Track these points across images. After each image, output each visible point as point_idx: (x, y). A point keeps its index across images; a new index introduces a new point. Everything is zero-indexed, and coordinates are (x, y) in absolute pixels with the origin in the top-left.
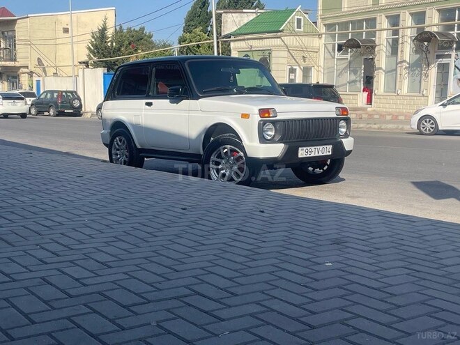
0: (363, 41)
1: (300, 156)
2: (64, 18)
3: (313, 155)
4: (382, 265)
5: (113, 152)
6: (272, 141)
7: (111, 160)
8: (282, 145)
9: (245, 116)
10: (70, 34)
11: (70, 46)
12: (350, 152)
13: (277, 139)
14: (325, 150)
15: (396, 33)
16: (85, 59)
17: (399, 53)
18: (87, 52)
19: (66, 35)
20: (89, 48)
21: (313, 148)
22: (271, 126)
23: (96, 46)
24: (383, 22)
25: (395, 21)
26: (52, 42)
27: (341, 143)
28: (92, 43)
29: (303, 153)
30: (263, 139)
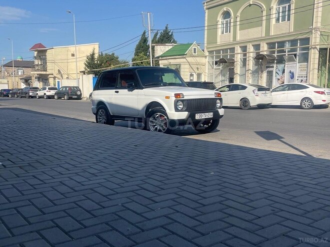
0: (228, 59)
1: (196, 118)
2: (72, 49)
3: (203, 118)
4: (240, 173)
5: (98, 117)
6: (182, 110)
7: (97, 122)
8: (187, 113)
9: (167, 97)
10: (75, 57)
11: (75, 63)
12: (222, 116)
13: (184, 109)
14: (210, 115)
15: (245, 55)
16: (83, 70)
17: (247, 65)
18: (84, 66)
19: (73, 57)
20: (85, 64)
21: (203, 114)
22: (181, 103)
23: (89, 63)
24: (238, 50)
25: (244, 49)
26: (66, 61)
27: (218, 111)
28: (87, 61)
29: (198, 117)
30: (177, 110)
